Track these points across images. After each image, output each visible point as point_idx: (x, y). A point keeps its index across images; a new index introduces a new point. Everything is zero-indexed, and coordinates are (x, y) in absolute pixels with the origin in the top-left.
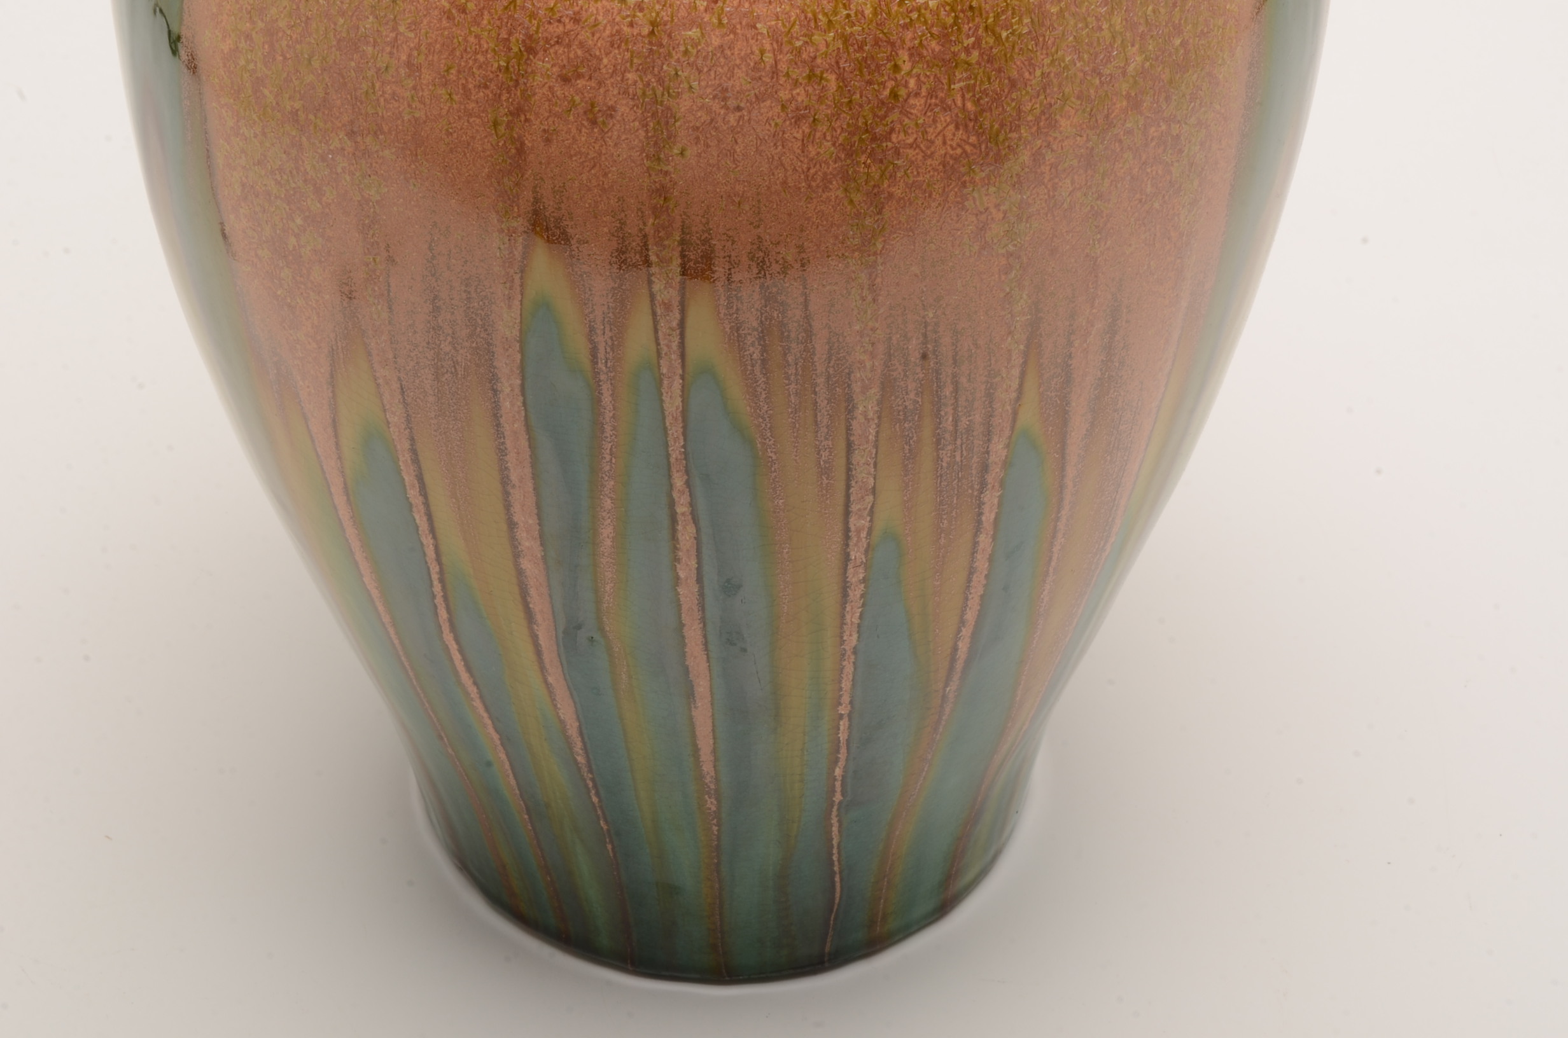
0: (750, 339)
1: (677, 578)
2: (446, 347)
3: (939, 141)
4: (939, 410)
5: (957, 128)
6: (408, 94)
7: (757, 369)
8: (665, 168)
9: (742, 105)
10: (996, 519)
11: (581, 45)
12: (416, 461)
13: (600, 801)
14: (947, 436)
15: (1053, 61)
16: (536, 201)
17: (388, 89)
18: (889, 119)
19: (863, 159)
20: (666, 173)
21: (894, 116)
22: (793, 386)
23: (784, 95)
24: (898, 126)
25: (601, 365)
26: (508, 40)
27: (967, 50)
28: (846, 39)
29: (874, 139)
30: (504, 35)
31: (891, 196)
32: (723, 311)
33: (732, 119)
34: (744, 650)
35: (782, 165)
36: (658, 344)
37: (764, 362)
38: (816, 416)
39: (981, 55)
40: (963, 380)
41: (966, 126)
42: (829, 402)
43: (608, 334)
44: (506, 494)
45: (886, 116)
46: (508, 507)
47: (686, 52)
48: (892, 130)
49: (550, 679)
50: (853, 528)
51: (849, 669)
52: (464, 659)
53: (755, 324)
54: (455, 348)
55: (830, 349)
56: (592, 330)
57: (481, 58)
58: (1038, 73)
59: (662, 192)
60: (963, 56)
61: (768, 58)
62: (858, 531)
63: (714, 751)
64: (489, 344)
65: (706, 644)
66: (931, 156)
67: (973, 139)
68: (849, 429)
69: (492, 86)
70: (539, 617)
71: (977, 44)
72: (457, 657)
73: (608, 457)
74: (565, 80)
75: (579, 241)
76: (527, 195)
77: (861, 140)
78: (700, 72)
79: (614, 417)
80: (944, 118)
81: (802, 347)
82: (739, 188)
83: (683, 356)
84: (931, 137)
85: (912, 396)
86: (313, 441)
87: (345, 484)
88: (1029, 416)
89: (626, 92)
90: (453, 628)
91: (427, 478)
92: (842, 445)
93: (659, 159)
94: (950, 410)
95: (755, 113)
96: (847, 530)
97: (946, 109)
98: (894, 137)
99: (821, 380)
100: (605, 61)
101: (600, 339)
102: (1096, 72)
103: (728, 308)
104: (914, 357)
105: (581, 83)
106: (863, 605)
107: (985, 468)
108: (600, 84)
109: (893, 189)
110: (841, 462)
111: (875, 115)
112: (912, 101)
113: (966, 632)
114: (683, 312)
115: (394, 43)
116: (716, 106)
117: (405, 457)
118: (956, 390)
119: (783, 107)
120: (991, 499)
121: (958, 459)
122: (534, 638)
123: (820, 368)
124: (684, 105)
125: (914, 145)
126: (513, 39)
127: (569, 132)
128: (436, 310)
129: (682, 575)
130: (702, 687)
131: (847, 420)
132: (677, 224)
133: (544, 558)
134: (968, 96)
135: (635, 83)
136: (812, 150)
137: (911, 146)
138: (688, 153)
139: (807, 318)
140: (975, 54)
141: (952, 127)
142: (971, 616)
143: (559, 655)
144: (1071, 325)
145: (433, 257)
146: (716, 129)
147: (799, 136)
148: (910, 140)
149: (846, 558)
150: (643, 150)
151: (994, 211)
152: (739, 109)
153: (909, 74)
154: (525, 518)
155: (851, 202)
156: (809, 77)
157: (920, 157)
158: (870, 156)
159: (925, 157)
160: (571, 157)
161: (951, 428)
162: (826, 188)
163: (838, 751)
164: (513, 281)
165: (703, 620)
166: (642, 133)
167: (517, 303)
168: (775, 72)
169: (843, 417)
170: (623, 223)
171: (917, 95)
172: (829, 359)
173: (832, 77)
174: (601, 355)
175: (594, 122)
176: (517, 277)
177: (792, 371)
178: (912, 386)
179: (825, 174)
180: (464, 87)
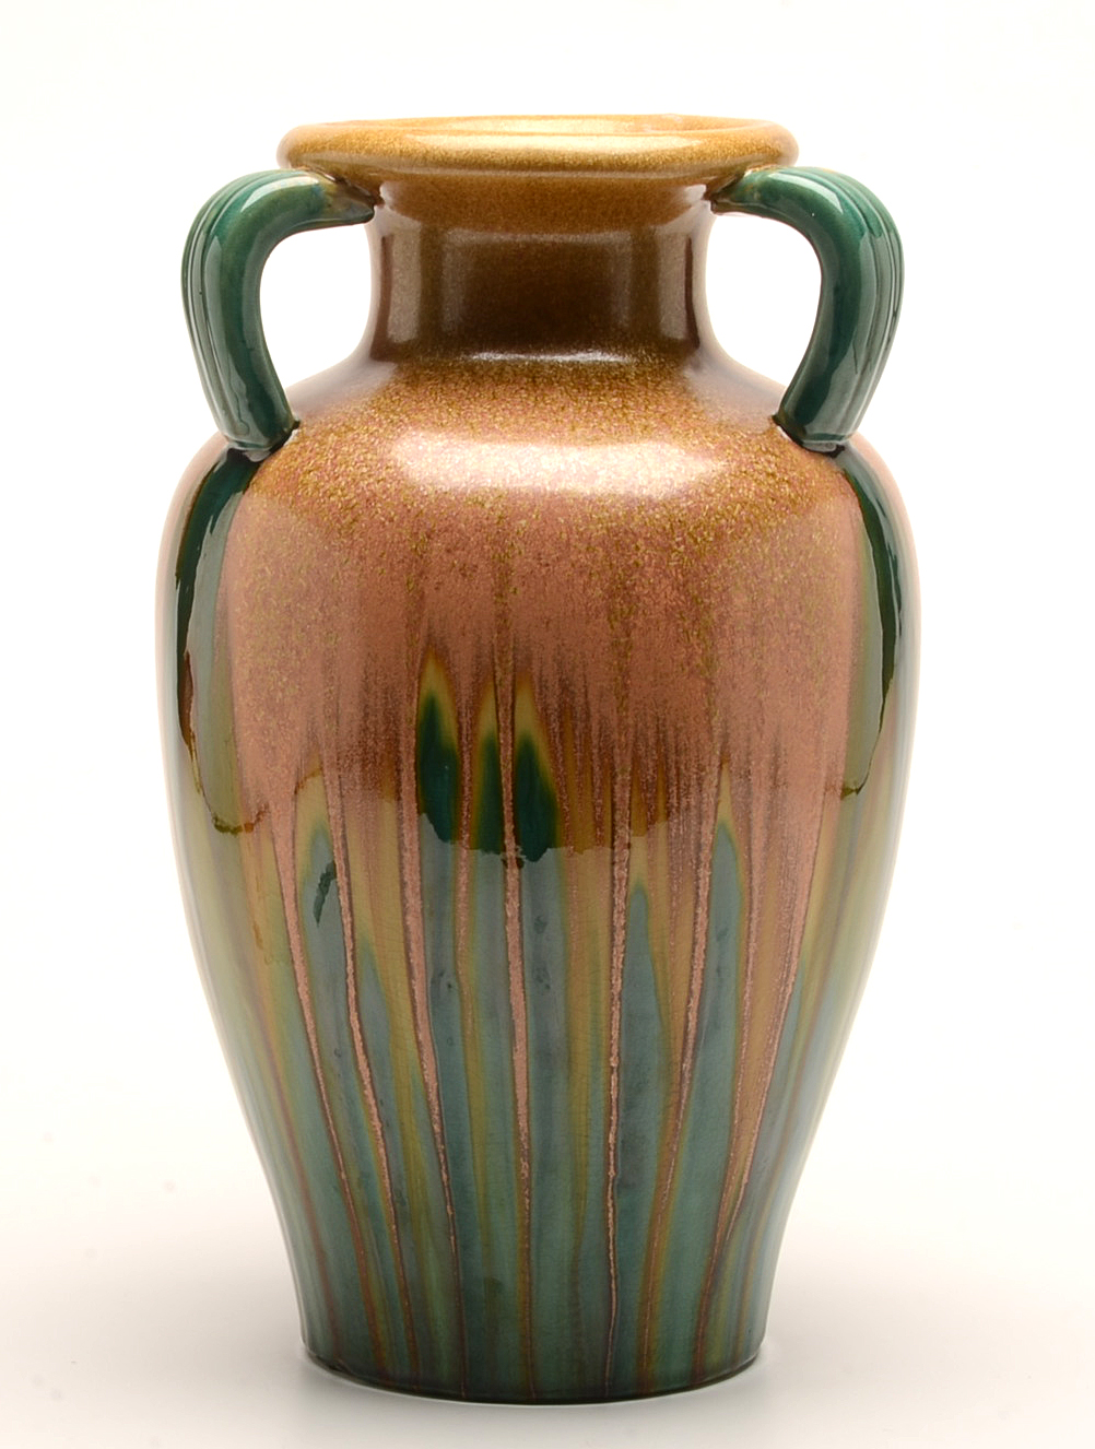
0: (552, 718)
1: (506, 917)
2: (370, 743)
3: (663, 595)
4: (668, 787)
5: (673, 589)
6: (357, 575)
7: (557, 739)
8: (505, 601)
9: (549, 562)
10: (708, 896)
11: (459, 531)
12: (345, 845)
13: (448, 1179)
14: (674, 810)
15: (729, 561)
16: (430, 628)
17: (346, 574)
18: (633, 577)
19: (618, 600)
20: (506, 604)
21: (636, 576)
22: (578, 754)
23: (573, 558)
24: (638, 583)
25: (464, 740)
26: (417, 533)
27: (678, 544)
28: (608, 529)
29: (625, 588)
30: (415, 531)
31: (635, 625)
32: (537, 695)
33: (544, 571)
34: (548, 987)
35: (572, 600)
36: (498, 721)
37: (561, 734)
38: (592, 779)
39: (686, 548)
40: (682, 767)
41: (678, 589)
42: (600, 769)
43: (469, 715)
44: (401, 857)
45: (631, 575)
46: (401, 868)
47: (518, 533)
48: (635, 584)
49: (421, 1037)
50: (616, 877)
51: (616, 1016)
52: (363, 1040)
53: (556, 706)
54: (376, 743)
55: (601, 728)
56: (459, 714)
57: (401, 545)
58: (720, 566)
59: (502, 616)
60: (676, 547)
61: (564, 536)
62: (620, 880)
63: (527, 1103)
64: (397, 734)
65: (523, 982)
66: (658, 603)
67: (683, 598)
68: (613, 791)
69: (408, 560)
70: (416, 972)
71: (684, 542)
72: (357, 1036)
73: (465, 813)
74: (448, 551)
75: (453, 652)
76: (425, 625)
77: (617, 588)
78: (526, 543)
79: (470, 780)
80: (665, 582)
81: (583, 725)
82: (547, 614)
83: (513, 729)
84: (657, 591)
85: (651, 772)
86: (277, 861)
87: (296, 890)
88: (725, 811)
89: (483, 557)
90: (358, 1010)
91: (351, 860)
92: (609, 805)
93: (502, 596)
94: (674, 788)
95: (556, 568)
96: (613, 878)
97: (666, 576)
98: (636, 588)
99: (595, 751)
100: (472, 539)
101: (464, 720)
102: (755, 574)
103: (540, 694)
104: (652, 741)
105: (458, 552)
106: (624, 952)
107: (699, 847)
108: (469, 553)
109: (636, 622)
110: (608, 818)
111: (625, 575)
112: (646, 568)
113: (694, 1004)
114: (514, 698)
115: (351, 547)
116: (535, 563)
117: (338, 844)
118: (678, 774)
119: (573, 565)
120: (704, 873)
121: (681, 832)
122: (412, 992)
123: (595, 742)
124: (516, 563)
125: (648, 595)
126: (420, 532)
127: (450, 582)
128: (366, 715)
129: (509, 914)
130: (520, 1031)
131: (611, 784)
132: (512, 637)
133: (422, 910)
134: (679, 571)
135: (489, 550)
136: (589, 591)
137: (646, 595)
138: (518, 592)
139: (587, 703)
140: (683, 547)
141: (670, 588)
142: (696, 987)
143: (427, 1007)
144: (748, 747)
145: (367, 678)
146: (535, 577)
147: (582, 582)
148: (646, 592)
149: (613, 905)
150: (493, 590)
151: (696, 647)
152: (547, 565)
153: (644, 552)
154: (412, 877)
155: (612, 627)
156: (587, 549)
157: (652, 603)
158: (622, 599)
159: (655, 604)
160: (451, 597)
161: (676, 805)
162: (597, 617)
163: (611, 1114)
164: (413, 685)
165: (522, 957)
166: (492, 580)
167: (415, 700)
168: (568, 544)
169: (609, 782)
170: (480, 638)
171: (650, 565)
172: (600, 736)
173: (601, 549)
174: (464, 732)
175: (464, 575)
176: (416, 682)
177: (578, 742)
178: (651, 764)
179: (597, 607)
180: (391, 564)
